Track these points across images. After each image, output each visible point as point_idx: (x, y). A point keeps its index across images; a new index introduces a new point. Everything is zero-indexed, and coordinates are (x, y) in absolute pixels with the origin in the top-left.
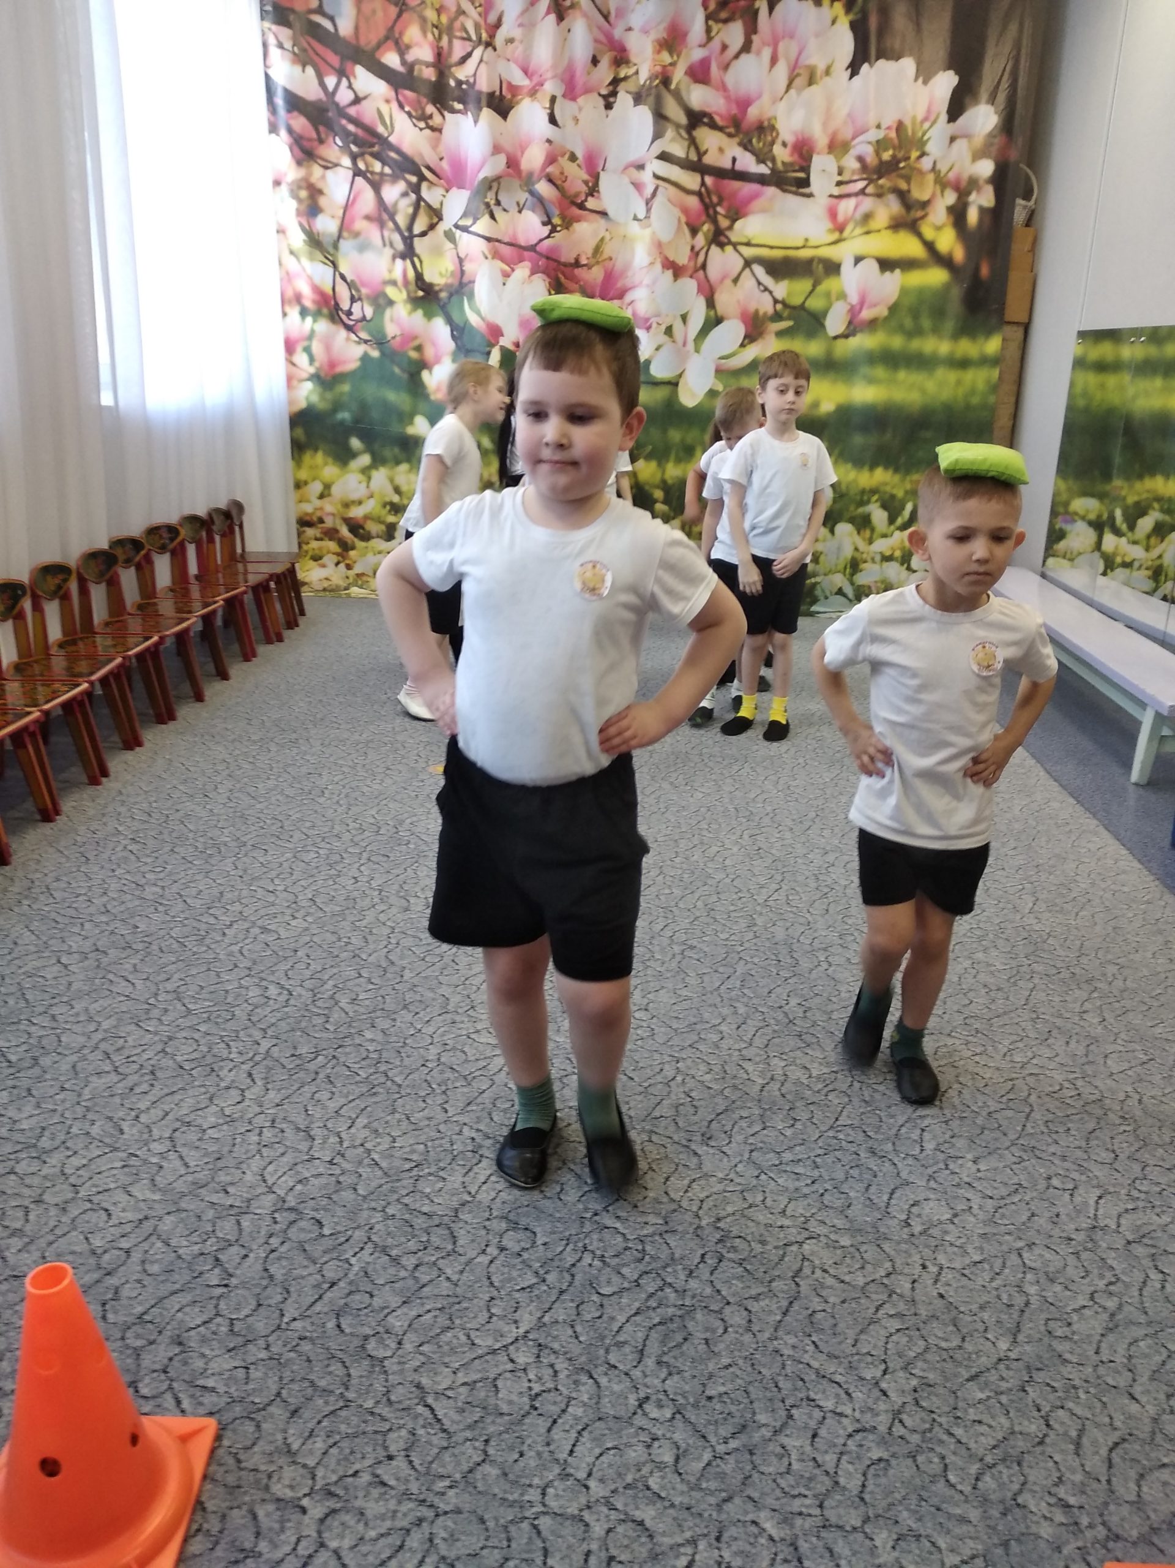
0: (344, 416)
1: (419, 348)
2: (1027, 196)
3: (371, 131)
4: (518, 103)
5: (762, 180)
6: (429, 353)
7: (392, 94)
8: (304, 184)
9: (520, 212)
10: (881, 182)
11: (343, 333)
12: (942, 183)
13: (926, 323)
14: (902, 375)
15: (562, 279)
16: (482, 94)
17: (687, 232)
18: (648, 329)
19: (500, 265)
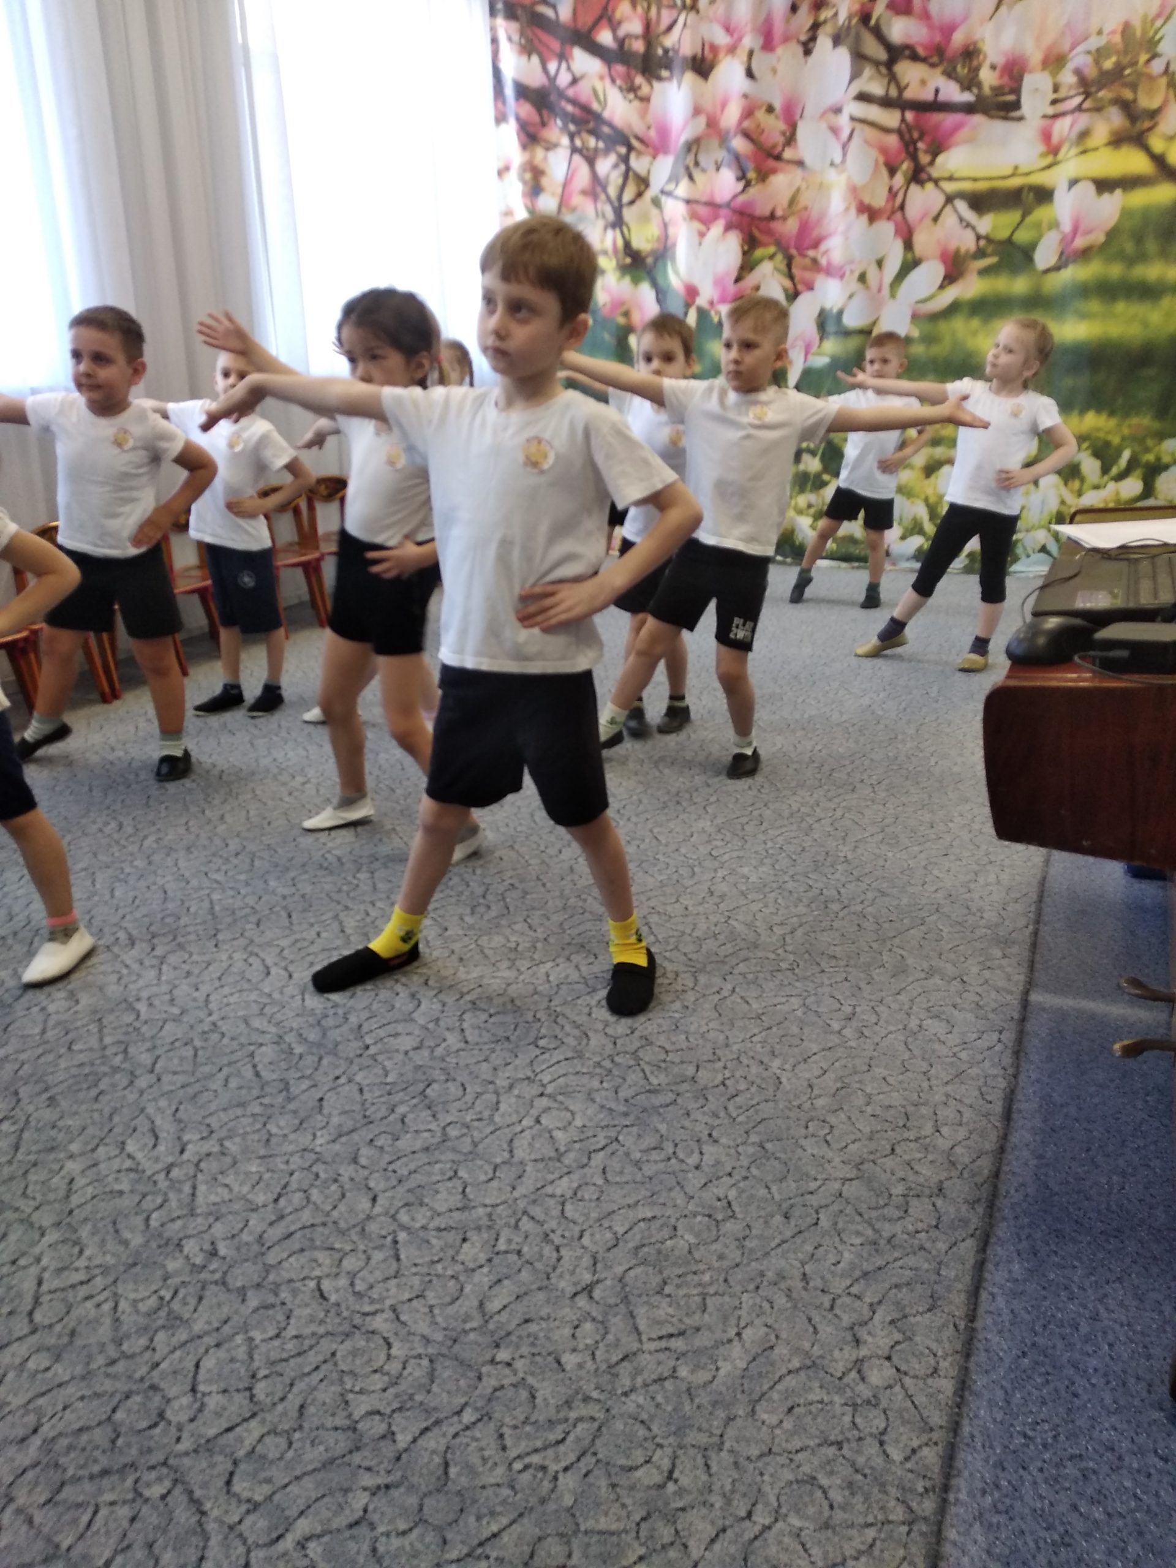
1: (627, 314)
3: (586, 109)
4: (718, 62)
6: (634, 319)
7: (607, 69)
8: (528, 167)
9: (718, 169)
14: (1121, 306)
15: (757, 233)
16: (685, 59)
17: (884, 172)
18: (842, 277)
19: (697, 225)
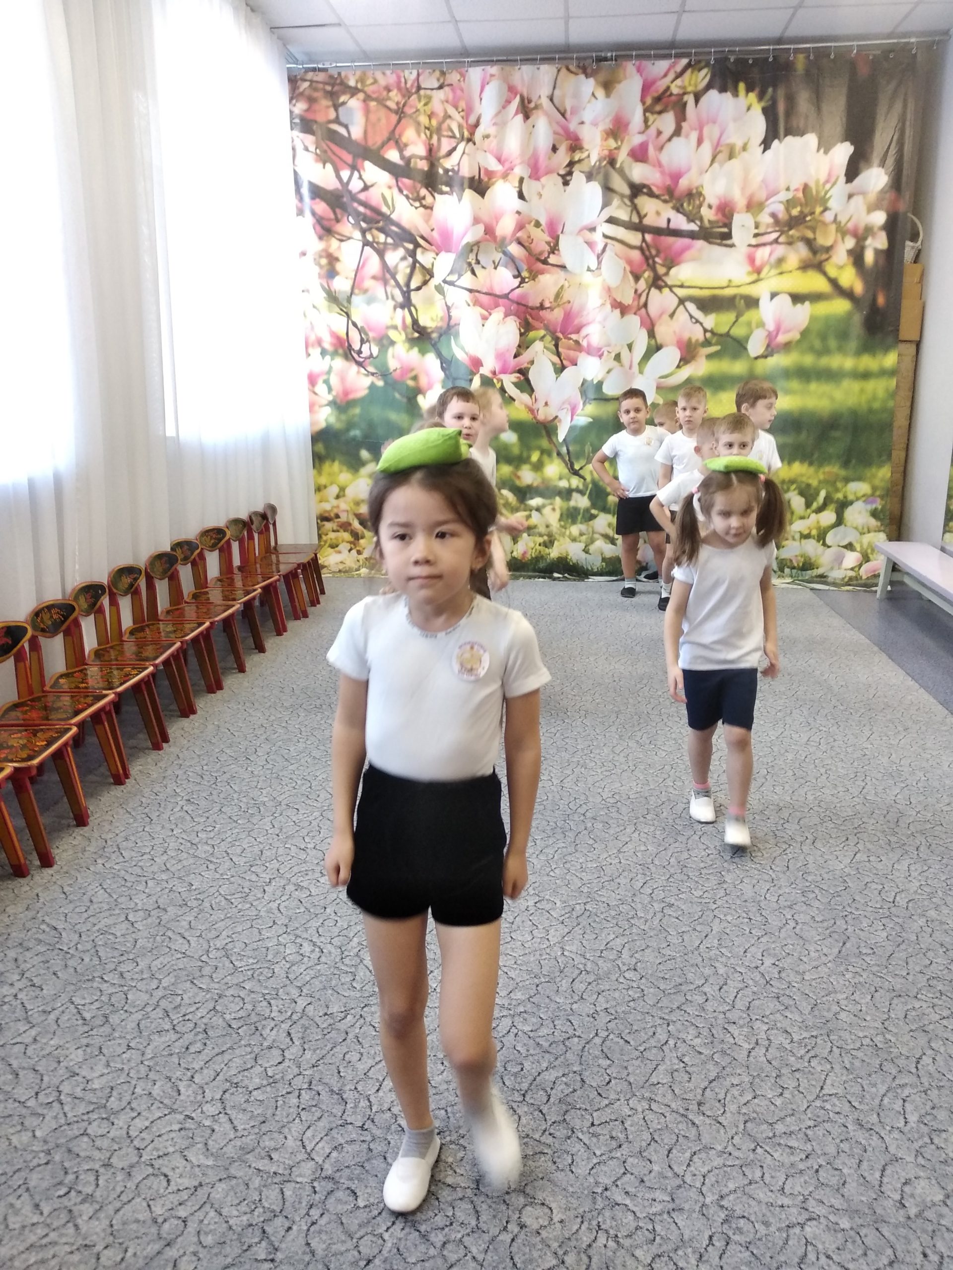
0: (356, 433)
1: (415, 378)
2: (914, 237)
3: (376, 211)
4: (493, 184)
5: (692, 235)
6: (423, 382)
7: (394, 181)
8: (324, 254)
9: (495, 268)
10: (791, 233)
11: (355, 368)
12: (843, 232)
13: (832, 343)
14: (813, 386)
15: (530, 320)
16: (464, 179)
17: (631, 278)
18: (600, 356)
19: (479, 310)
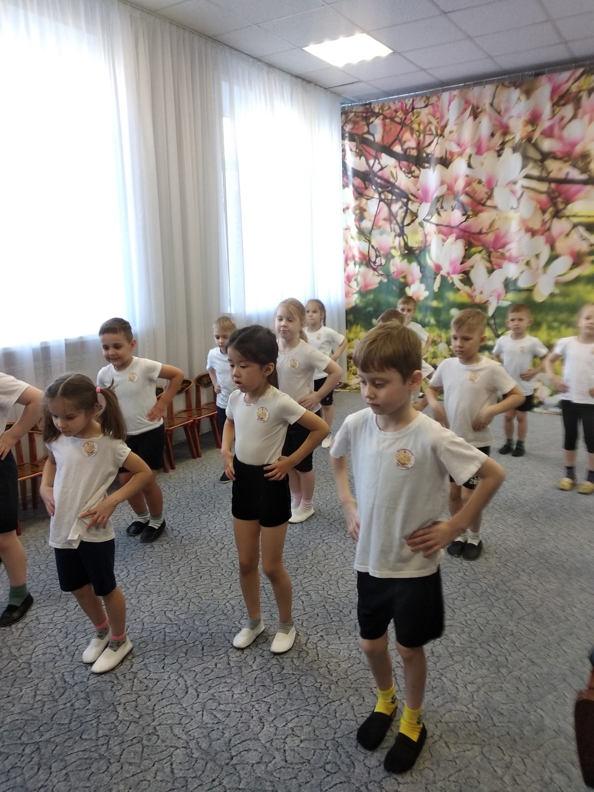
0: (370, 309)
1: (405, 277)
3: (387, 181)
4: (454, 160)
6: (409, 279)
7: (398, 163)
8: (358, 208)
9: (453, 210)
11: (371, 272)
15: (473, 241)
16: (437, 158)
17: (540, 212)
18: (517, 263)
19: (441, 236)
